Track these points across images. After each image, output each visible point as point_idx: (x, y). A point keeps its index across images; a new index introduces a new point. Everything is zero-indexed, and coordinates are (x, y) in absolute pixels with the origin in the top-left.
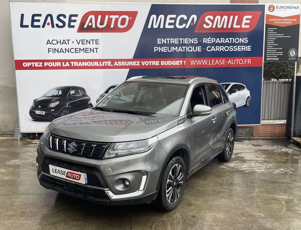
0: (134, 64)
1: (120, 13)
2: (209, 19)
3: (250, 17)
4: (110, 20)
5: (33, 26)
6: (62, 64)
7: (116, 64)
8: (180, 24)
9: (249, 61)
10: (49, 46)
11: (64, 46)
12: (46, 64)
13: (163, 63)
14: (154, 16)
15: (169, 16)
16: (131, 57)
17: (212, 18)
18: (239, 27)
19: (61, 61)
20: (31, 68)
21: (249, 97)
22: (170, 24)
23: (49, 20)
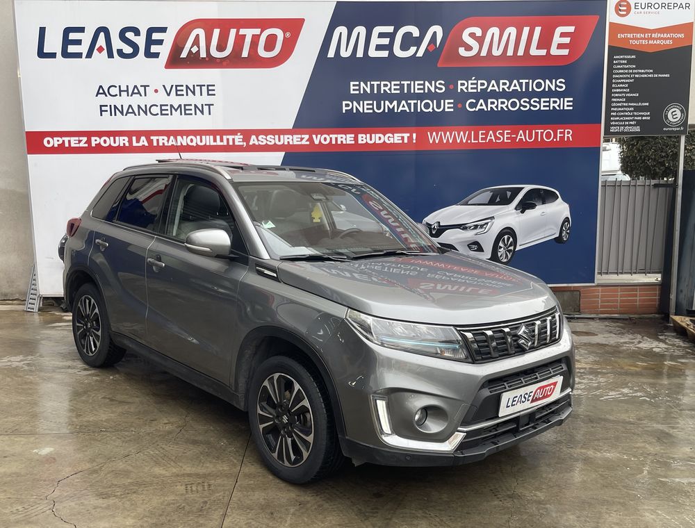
0: (295, 140)
1: (263, 24)
2: (472, 35)
3: (571, 29)
4: (240, 40)
5: (66, 54)
6: (130, 141)
7: (253, 140)
8: (404, 47)
9: (568, 134)
10: (102, 99)
11: (135, 101)
12: (95, 141)
13: (363, 139)
14: (342, 30)
15: (378, 30)
16: (289, 125)
17: (478, 32)
18: (543, 52)
19: (129, 134)
20: (61, 149)
21: (566, 220)
22: (379, 48)
23: (101, 41)
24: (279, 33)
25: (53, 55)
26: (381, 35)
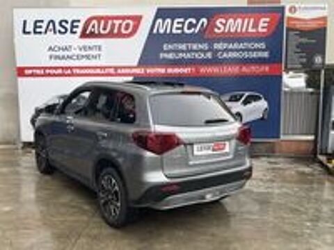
0: (138, 71)
1: (124, 18)
2: (221, 23)
3: (268, 20)
4: (113, 25)
5: (35, 32)
6: (63, 72)
7: (119, 71)
8: (189, 28)
10: (51, 53)
11: (66, 53)
12: (47, 71)
13: (170, 71)
14: (160, 21)
15: (177, 20)
16: (135, 64)
17: (224, 21)
18: (254, 31)
19: (62, 68)
20: (32, 75)
21: (266, 109)
22: (178, 29)
23: (51, 26)
24: (131, 22)
25: (29, 33)
26: (178, 23)
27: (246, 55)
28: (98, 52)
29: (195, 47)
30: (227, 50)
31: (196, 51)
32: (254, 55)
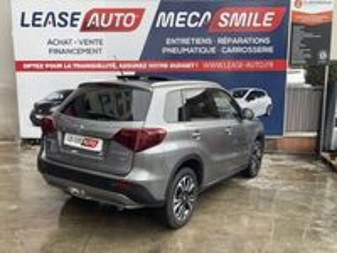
0: (140, 66)
1: (126, 11)
2: (225, 17)
3: (273, 14)
4: (115, 18)
5: (34, 25)
6: (63, 66)
7: (121, 66)
8: (192, 22)
9: (271, 64)
10: (51, 46)
11: (66, 47)
12: (47, 66)
13: (172, 66)
14: (163, 14)
15: (180, 14)
16: (137, 59)
17: (228, 15)
18: (259, 25)
19: (63, 62)
20: (32, 69)
21: (269, 106)
22: (180, 22)
23: (50, 19)
24: (133, 16)
25: (27, 26)
26: (182, 16)
27: (250, 50)
28: (99, 46)
29: (198, 41)
30: (231, 45)
31: (199, 46)
32: (259, 50)
